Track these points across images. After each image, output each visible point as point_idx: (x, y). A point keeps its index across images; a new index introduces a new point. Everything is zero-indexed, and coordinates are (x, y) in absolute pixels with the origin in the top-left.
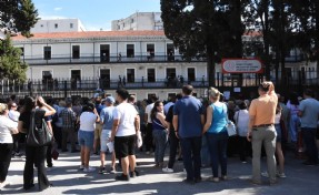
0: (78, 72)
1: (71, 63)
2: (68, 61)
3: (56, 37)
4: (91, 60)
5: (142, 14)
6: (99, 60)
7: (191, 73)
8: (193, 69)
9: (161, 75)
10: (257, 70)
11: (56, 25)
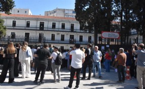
0: (29, 34)
1: (25, 29)
2: (24, 28)
3: (19, 17)
4: (35, 29)
5: (59, 9)
6: (39, 29)
7: (81, 38)
8: (82, 36)
9: (67, 38)
10: (117, 37)
11: (18, 11)
